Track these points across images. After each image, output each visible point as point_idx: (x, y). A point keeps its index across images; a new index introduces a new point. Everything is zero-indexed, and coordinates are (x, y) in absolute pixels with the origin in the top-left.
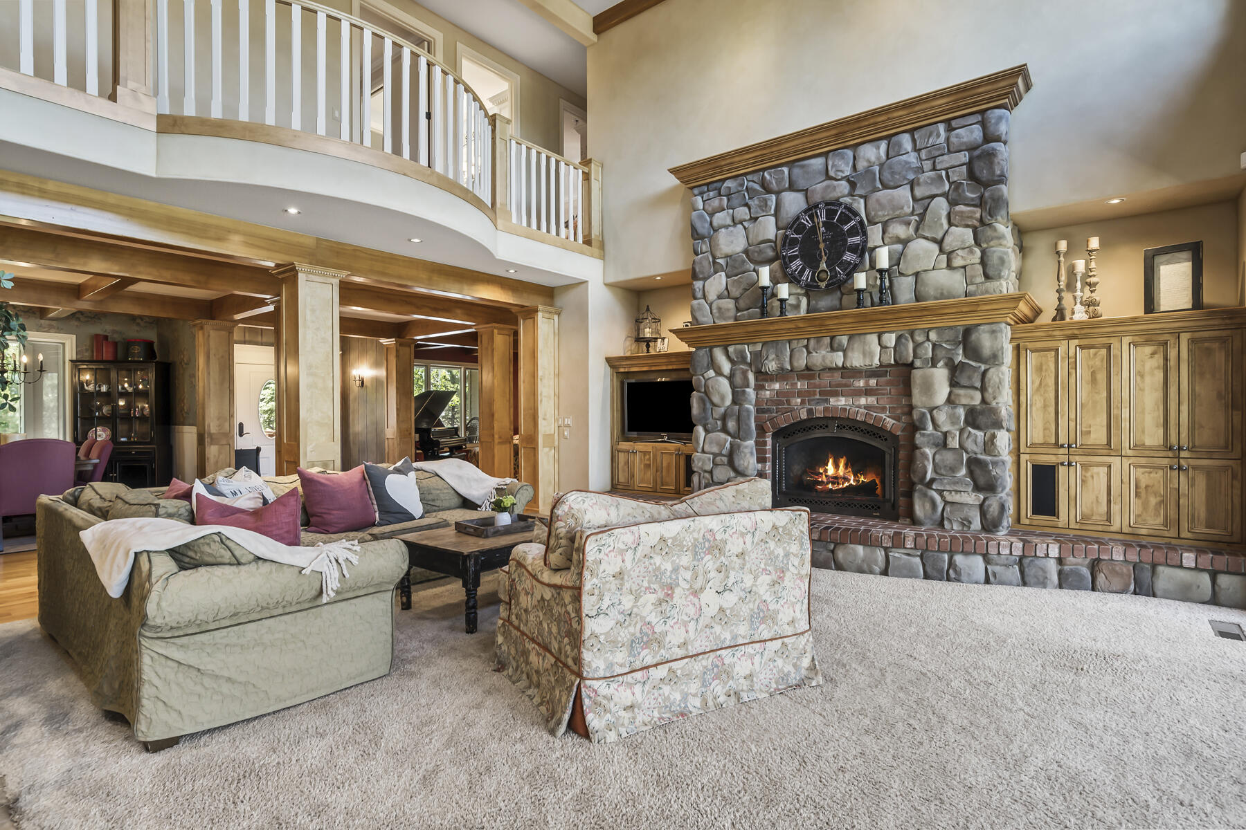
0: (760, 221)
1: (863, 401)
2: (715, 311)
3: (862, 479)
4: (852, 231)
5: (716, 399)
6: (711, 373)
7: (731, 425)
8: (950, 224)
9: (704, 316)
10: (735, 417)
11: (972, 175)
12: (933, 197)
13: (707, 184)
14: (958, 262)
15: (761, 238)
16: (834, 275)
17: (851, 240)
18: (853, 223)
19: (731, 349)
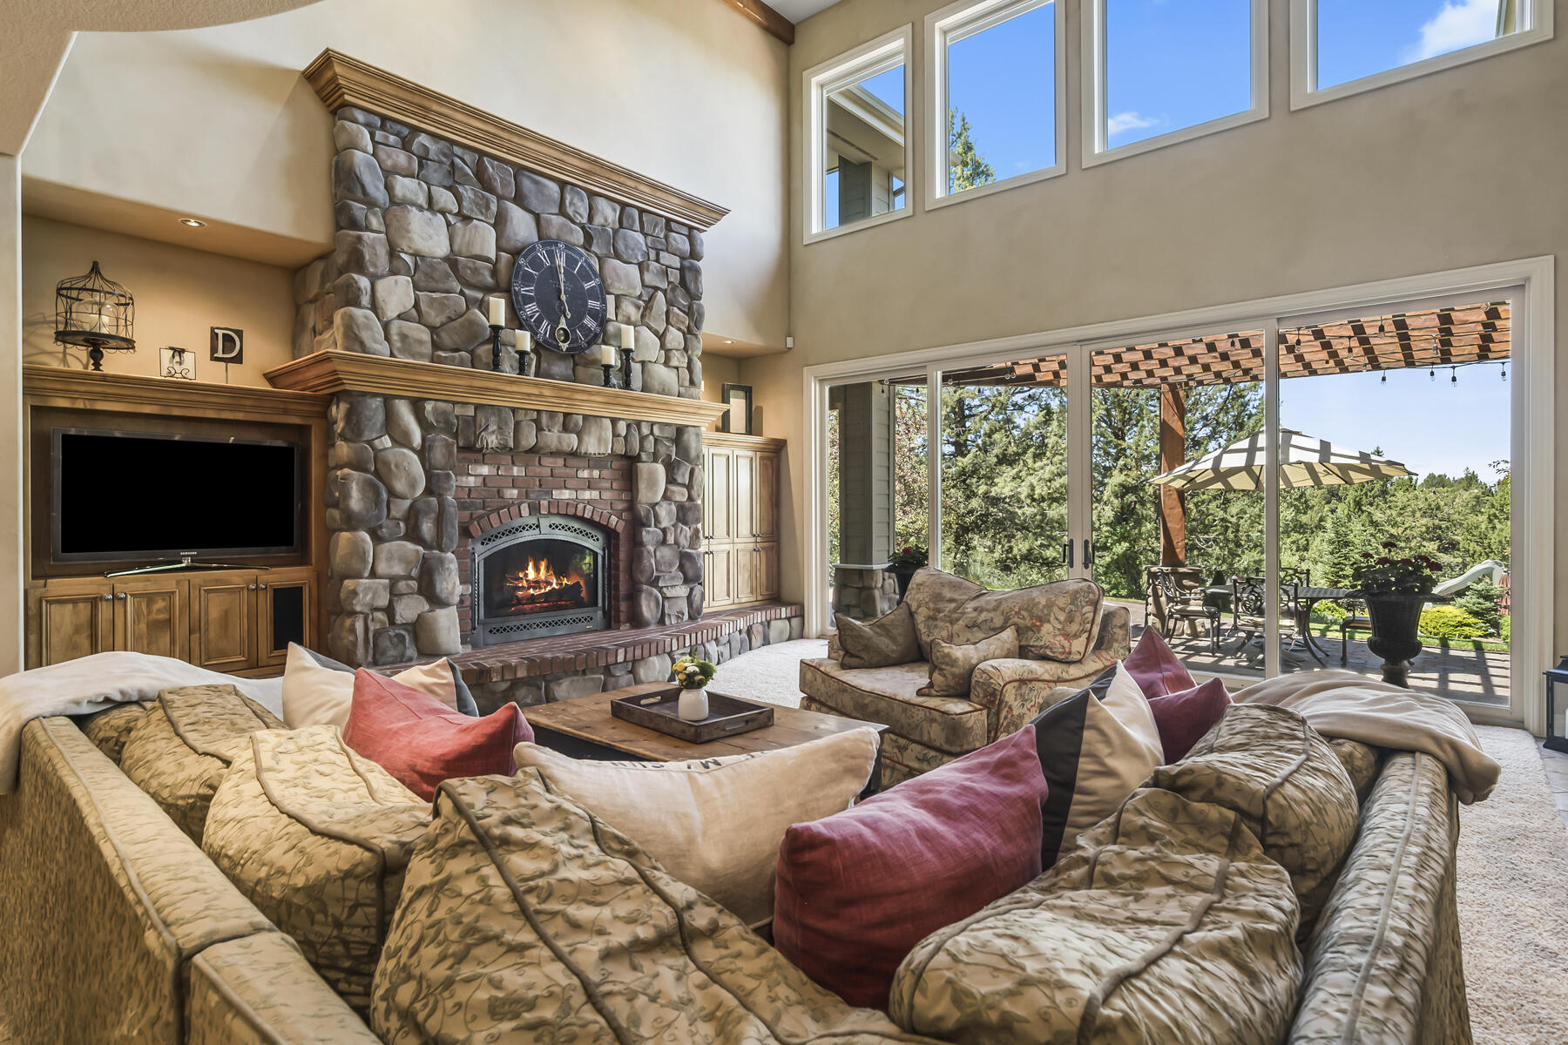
0: (476, 226)
1: (587, 495)
2: (395, 337)
3: (565, 581)
4: (593, 294)
5: (400, 486)
6: (386, 442)
7: (427, 528)
8: (668, 322)
9: (375, 341)
10: (433, 515)
11: (683, 283)
12: (656, 289)
13: (384, 118)
14: (674, 362)
15: (476, 251)
16: (576, 340)
17: (592, 304)
18: (592, 283)
19: (429, 406)
